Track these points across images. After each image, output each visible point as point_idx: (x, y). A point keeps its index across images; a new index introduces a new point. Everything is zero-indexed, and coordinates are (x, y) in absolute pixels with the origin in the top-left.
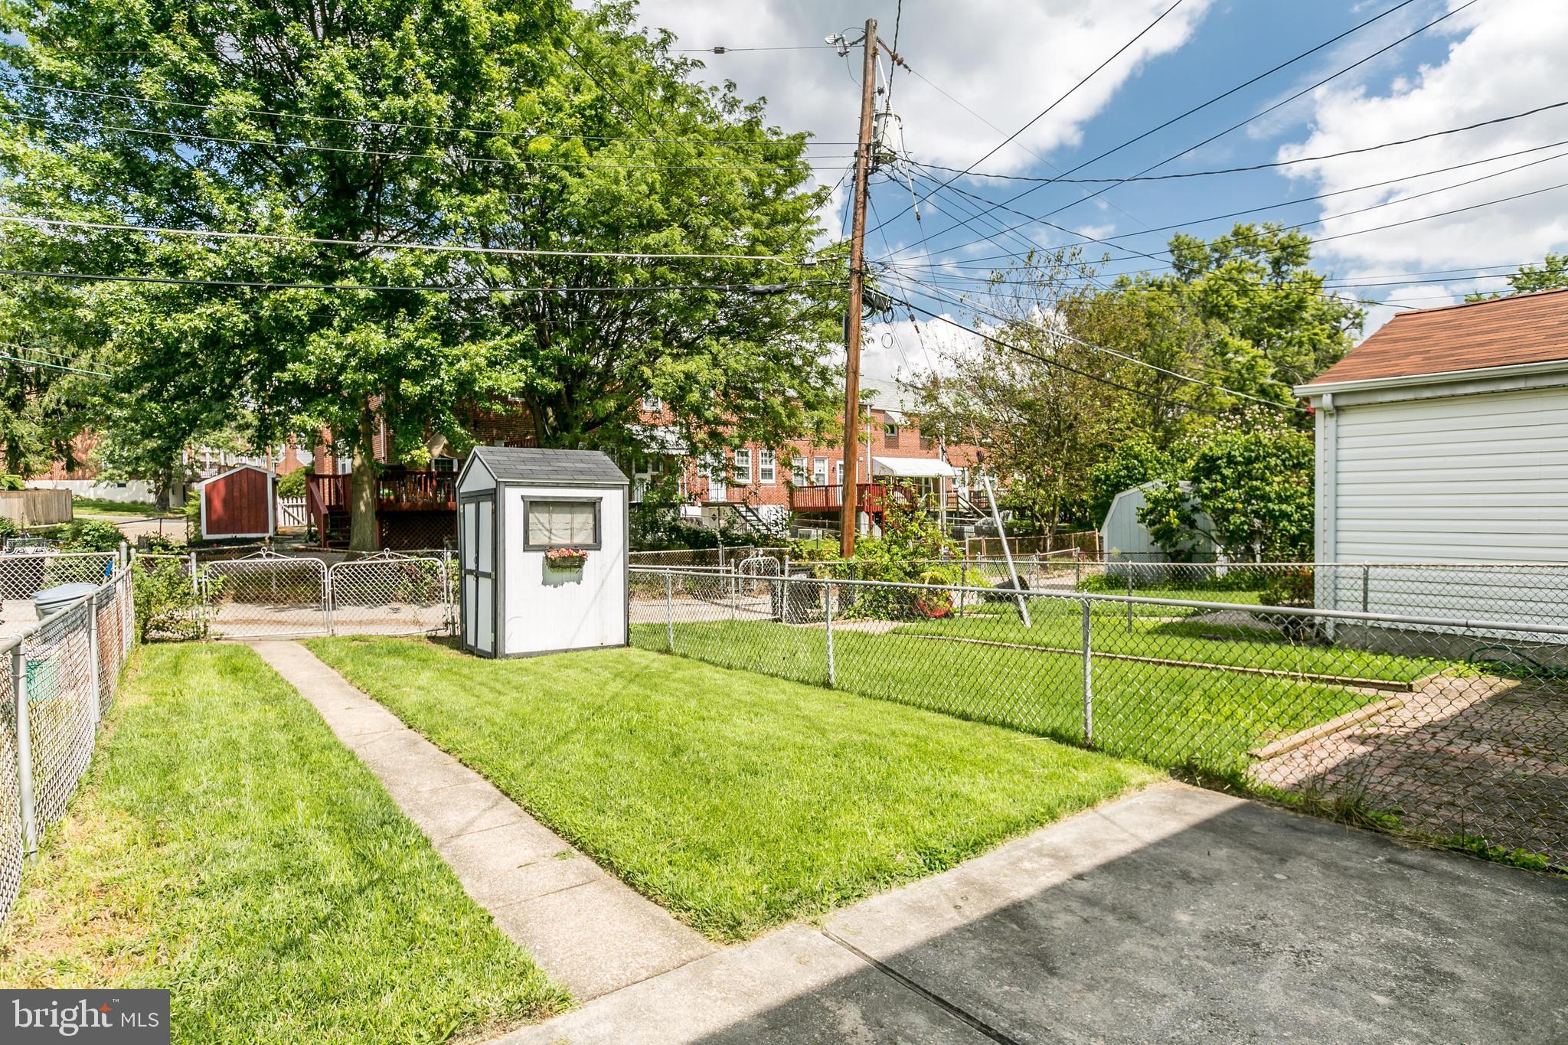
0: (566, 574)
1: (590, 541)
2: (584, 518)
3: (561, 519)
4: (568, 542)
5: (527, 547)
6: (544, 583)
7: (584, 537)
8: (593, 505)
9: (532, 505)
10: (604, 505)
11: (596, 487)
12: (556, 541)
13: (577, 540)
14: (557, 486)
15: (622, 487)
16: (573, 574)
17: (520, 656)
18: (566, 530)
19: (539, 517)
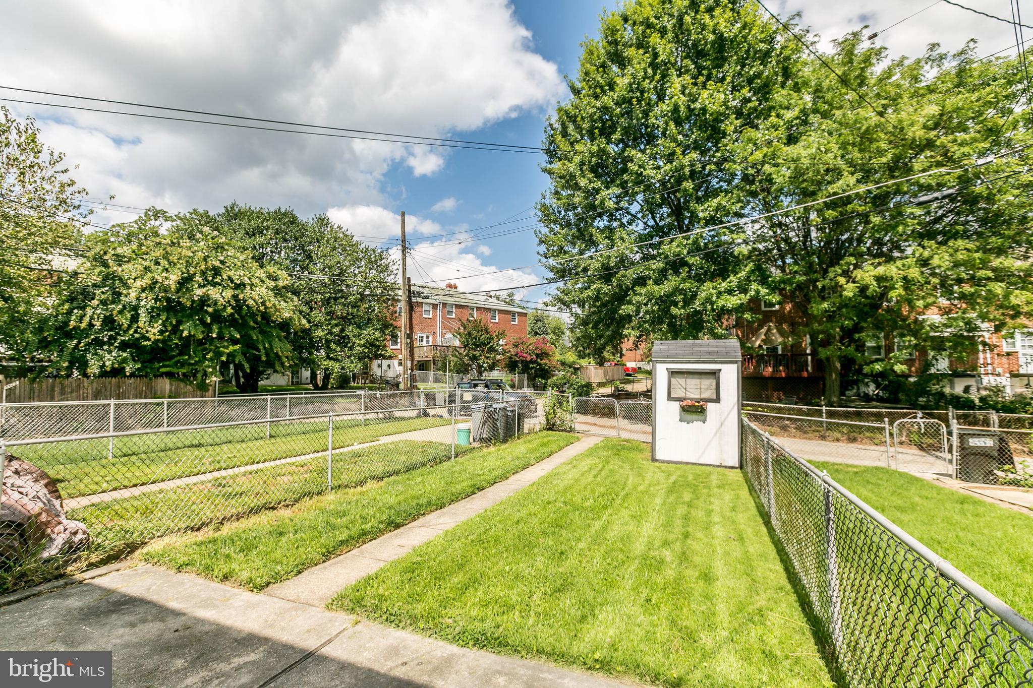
0: (694, 416)
1: (714, 397)
2: (710, 382)
3: (693, 382)
4: (698, 396)
5: (670, 398)
6: (681, 420)
7: (710, 394)
8: (715, 374)
9: (673, 373)
10: (722, 374)
11: (716, 362)
12: (689, 395)
13: (704, 396)
14: (689, 362)
15: (736, 362)
16: (700, 417)
17: (663, 462)
18: (694, 389)
19: (677, 381)
